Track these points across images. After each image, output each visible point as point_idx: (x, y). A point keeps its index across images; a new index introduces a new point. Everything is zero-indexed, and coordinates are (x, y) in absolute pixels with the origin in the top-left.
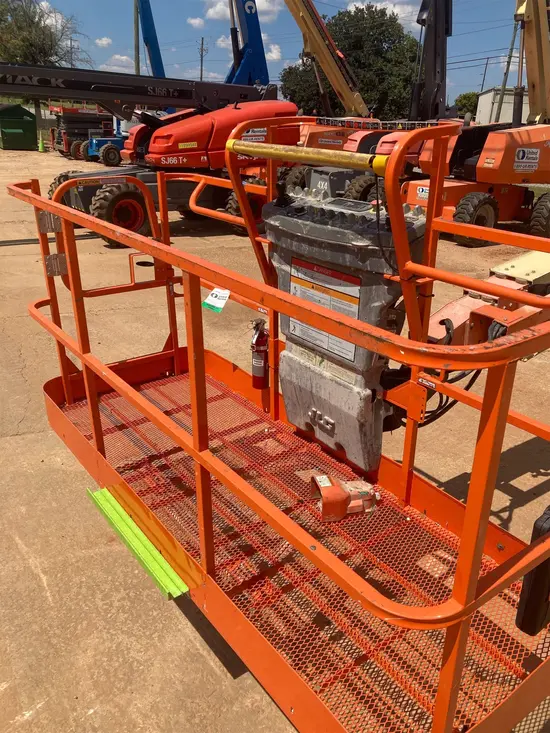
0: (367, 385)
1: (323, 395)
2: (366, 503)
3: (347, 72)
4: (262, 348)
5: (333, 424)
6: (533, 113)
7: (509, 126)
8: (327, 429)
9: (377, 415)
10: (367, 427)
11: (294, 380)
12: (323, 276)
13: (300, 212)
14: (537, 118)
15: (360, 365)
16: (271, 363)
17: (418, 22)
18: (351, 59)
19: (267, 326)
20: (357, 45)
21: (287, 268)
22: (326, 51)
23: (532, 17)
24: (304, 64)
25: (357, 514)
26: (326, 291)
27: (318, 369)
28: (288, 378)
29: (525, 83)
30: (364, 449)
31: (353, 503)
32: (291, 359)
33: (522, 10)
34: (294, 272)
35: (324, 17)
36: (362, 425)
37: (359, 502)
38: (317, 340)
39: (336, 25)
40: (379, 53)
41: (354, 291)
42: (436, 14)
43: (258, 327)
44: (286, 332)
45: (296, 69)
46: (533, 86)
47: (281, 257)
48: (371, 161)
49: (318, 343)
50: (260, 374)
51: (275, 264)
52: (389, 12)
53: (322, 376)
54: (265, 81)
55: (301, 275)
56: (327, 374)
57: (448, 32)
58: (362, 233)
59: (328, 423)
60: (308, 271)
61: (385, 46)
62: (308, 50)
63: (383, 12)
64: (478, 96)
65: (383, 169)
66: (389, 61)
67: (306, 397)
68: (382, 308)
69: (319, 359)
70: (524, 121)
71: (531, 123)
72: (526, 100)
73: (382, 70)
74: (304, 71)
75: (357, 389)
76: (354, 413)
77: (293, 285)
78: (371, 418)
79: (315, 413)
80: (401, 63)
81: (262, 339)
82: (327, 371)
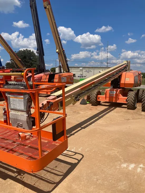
0: (27, 114)
1: (19, 118)
2: (30, 137)
3: (22, 63)
4: (5, 114)
5: (22, 124)
6: (64, 71)
7: (59, 73)
8: (21, 126)
9: (30, 120)
10: (28, 123)
11: (13, 118)
12: (16, 95)
13: (10, 84)
14: (65, 72)
15: (25, 110)
16: (8, 117)
17: (37, 53)
18: (24, 61)
19: (6, 109)
20: (25, 57)
21: (9, 95)
22: (16, 59)
23: (60, 52)
24: (11, 62)
25: (28, 139)
26: (17, 98)
27: (17, 114)
28: (12, 118)
29: (61, 65)
30: (28, 127)
31: (27, 137)
32: (12, 113)
33: (57, 51)
34: (10, 96)
35: (16, 52)
36: (27, 122)
37: (28, 136)
38: (16, 108)
39: (19, 53)
40: (30, 59)
41: (22, 97)
42: (40, 51)
43: (4, 109)
44: (10, 108)
45: (9, 63)
46: (62, 65)
47: (8, 94)
48: (21, 74)
49: (17, 108)
50: (6, 120)
51: (7, 95)
52: (31, 51)
53: (18, 115)
54: (1, 65)
55: (12, 96)
56: (19, 114)
57: (44, 55)
58: (22, 86)
59: (21, 124)
60: (14, 95)
61: (32, 58)
62: (12, 59)
63: (30, 51)
64: (55, 68)
65: (23, 75)
66: (33, 61)
67: (16, 120)
68: (28, 99)
69: (17, 111)
70: (62, 72)
71: (64, 72)
72: (62, 69)
73: (31, 63)
74: (11, 63)
75: (25, 115)
76: (25, 120)
77: (10, 98)
78: (29, 120)
79: (18, 123)
80: (36, 61)
81: (5, 112)
82: (20, 113)
